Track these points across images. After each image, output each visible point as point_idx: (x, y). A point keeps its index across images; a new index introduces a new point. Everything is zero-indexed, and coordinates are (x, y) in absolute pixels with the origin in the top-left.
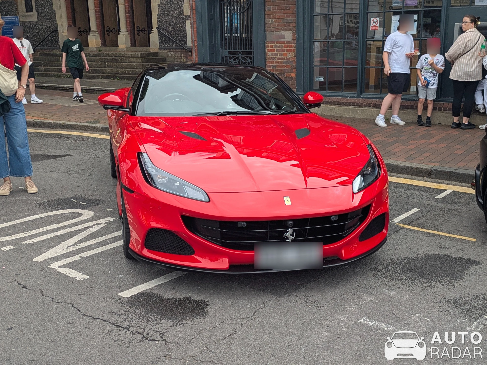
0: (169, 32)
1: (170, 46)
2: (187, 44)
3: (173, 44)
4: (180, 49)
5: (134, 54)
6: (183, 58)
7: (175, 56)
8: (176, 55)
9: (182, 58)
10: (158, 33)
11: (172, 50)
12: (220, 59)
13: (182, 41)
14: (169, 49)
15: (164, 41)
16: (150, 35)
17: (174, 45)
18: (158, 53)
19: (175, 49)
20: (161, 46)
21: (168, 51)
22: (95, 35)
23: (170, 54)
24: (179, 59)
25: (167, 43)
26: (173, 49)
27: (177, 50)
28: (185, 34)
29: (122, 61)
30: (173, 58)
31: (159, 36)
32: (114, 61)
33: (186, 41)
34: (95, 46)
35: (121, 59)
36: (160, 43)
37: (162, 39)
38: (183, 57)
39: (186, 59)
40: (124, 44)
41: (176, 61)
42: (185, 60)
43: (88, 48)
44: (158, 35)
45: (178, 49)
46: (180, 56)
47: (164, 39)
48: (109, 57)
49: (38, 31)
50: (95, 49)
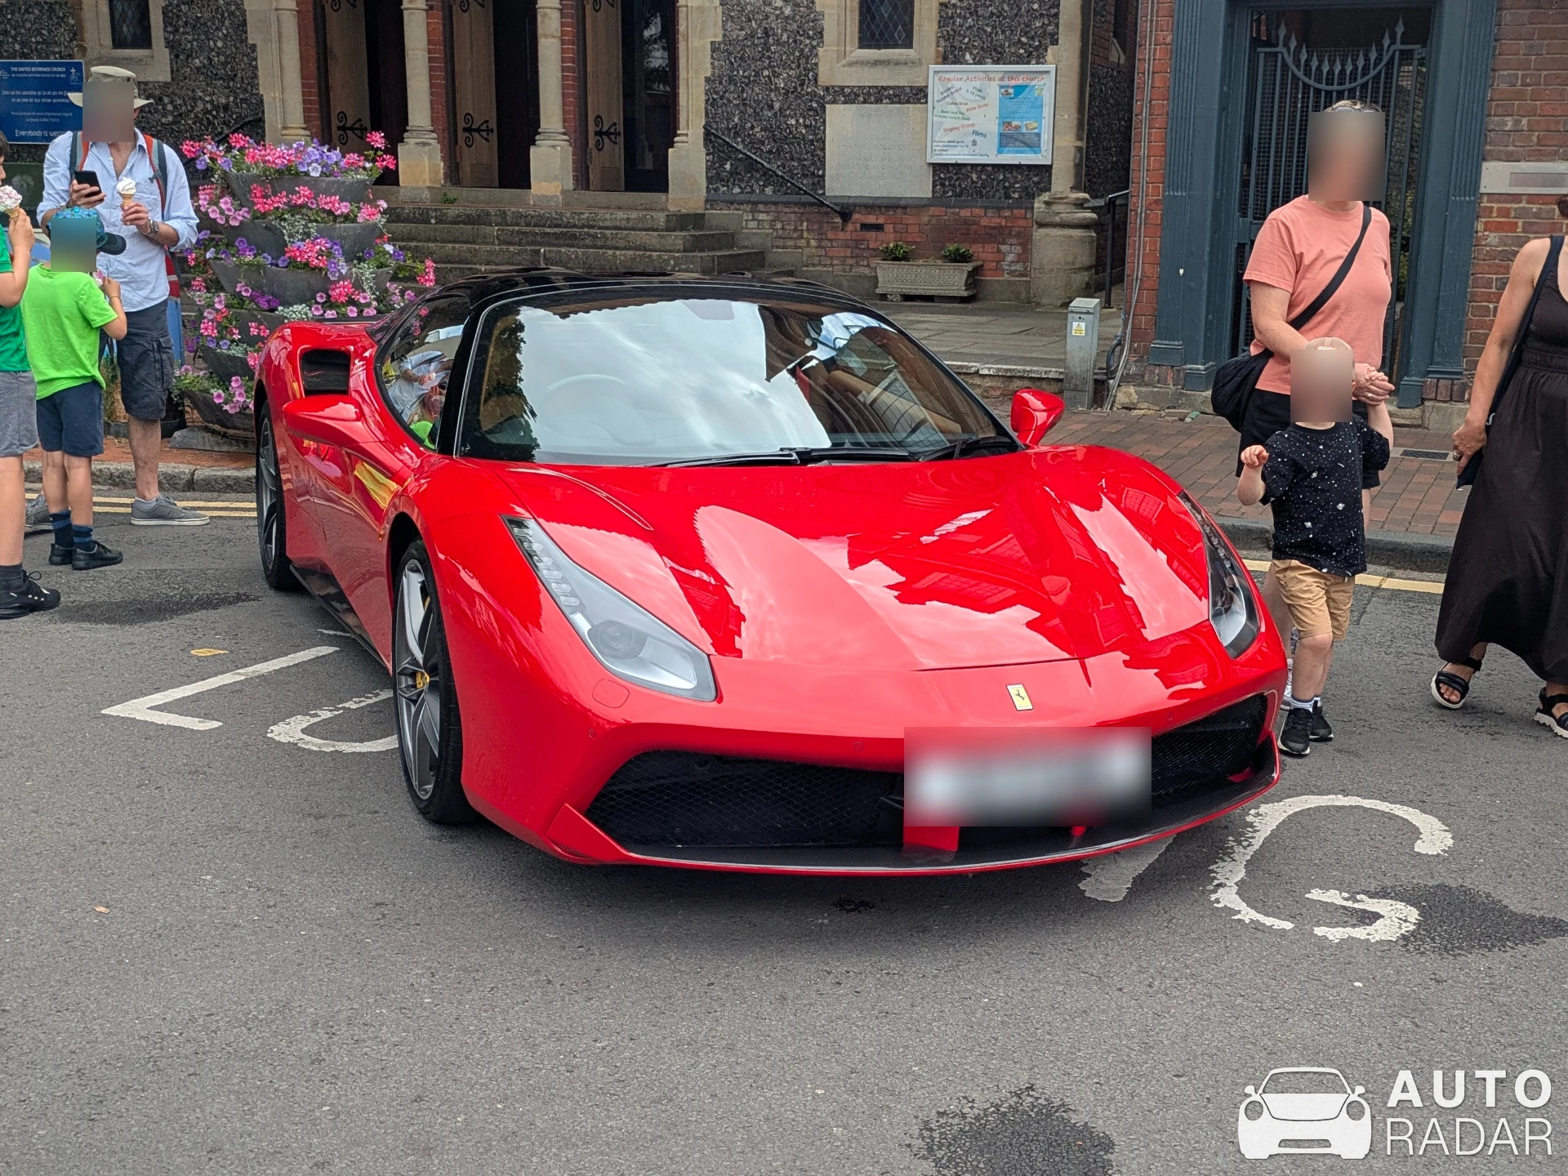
0: (755, 144)
1: (753, 192)
2: (823, 187)
3: (765, 186)
4: (795, 204)
5: (640, 219)
6: (805, 235)
7: (772, 227)
8: (779, 226)
9: (801, 237)
10: (706, 145)
11: (761, 207)
12: (1233, 251)
13: (804, 176)
14: (748, 202)
15: (731, 173)
16: (670, 150)
17: (769, 190)
18: (703, 215)
19: (776, 204)
20: (716, 190)
21: (746, 211)
22: (429, 144)
23: (753, 220)
24: (791, 238)
25: (741, 180)
26: (765, 203)
27: (780, 208)
28: (819, 152)
29: (599, 243)
30: (768, 235)
31: (707, 154)
32: (562, 241)
33: (823, 176)
34: (428, 184)
35: (594, 237)
36: (709, 180)
37: (722, 166)
38: (808, 230)
39: (820, 240)
40: (556, 178)
41: (778, 247)
42: (813, 243)
43: (394, 188)
44: (704, 152)
45: (786, 204)
46: (795, 230)
47: (728, 167)
48: (528, 225)
49: (170, 118)
50: (426, 194)
